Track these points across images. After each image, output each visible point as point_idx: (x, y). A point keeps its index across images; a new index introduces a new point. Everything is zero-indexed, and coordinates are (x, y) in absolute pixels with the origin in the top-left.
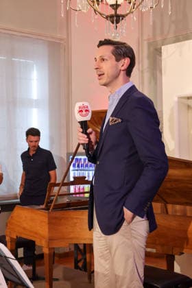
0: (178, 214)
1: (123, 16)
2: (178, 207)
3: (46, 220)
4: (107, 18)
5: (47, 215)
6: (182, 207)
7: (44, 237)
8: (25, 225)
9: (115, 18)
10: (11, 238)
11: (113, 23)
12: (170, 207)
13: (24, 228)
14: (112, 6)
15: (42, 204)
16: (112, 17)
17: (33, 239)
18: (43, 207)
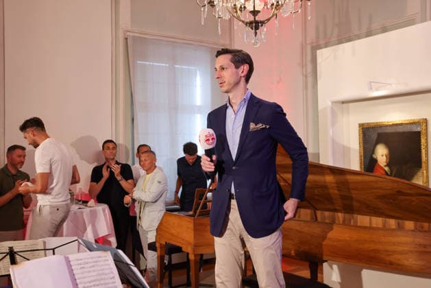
0: (327, 221)
1: (263, 23)
2: (327, 214)
3: (191, 226)
4: (246, 24)
5: (192, 222)
6: (331, 213)
7: (190, 244)
8: (173, 232)
9: (254, 24)
10: (161, 244)
11: (252, 29)
12: (319, 213)
13: (172, 234)
14: (251, 12)
15: (191, 210)
16: (251, 23)
17: (180, 245)
18: (191, 213)
